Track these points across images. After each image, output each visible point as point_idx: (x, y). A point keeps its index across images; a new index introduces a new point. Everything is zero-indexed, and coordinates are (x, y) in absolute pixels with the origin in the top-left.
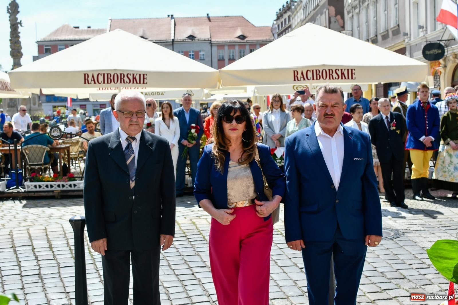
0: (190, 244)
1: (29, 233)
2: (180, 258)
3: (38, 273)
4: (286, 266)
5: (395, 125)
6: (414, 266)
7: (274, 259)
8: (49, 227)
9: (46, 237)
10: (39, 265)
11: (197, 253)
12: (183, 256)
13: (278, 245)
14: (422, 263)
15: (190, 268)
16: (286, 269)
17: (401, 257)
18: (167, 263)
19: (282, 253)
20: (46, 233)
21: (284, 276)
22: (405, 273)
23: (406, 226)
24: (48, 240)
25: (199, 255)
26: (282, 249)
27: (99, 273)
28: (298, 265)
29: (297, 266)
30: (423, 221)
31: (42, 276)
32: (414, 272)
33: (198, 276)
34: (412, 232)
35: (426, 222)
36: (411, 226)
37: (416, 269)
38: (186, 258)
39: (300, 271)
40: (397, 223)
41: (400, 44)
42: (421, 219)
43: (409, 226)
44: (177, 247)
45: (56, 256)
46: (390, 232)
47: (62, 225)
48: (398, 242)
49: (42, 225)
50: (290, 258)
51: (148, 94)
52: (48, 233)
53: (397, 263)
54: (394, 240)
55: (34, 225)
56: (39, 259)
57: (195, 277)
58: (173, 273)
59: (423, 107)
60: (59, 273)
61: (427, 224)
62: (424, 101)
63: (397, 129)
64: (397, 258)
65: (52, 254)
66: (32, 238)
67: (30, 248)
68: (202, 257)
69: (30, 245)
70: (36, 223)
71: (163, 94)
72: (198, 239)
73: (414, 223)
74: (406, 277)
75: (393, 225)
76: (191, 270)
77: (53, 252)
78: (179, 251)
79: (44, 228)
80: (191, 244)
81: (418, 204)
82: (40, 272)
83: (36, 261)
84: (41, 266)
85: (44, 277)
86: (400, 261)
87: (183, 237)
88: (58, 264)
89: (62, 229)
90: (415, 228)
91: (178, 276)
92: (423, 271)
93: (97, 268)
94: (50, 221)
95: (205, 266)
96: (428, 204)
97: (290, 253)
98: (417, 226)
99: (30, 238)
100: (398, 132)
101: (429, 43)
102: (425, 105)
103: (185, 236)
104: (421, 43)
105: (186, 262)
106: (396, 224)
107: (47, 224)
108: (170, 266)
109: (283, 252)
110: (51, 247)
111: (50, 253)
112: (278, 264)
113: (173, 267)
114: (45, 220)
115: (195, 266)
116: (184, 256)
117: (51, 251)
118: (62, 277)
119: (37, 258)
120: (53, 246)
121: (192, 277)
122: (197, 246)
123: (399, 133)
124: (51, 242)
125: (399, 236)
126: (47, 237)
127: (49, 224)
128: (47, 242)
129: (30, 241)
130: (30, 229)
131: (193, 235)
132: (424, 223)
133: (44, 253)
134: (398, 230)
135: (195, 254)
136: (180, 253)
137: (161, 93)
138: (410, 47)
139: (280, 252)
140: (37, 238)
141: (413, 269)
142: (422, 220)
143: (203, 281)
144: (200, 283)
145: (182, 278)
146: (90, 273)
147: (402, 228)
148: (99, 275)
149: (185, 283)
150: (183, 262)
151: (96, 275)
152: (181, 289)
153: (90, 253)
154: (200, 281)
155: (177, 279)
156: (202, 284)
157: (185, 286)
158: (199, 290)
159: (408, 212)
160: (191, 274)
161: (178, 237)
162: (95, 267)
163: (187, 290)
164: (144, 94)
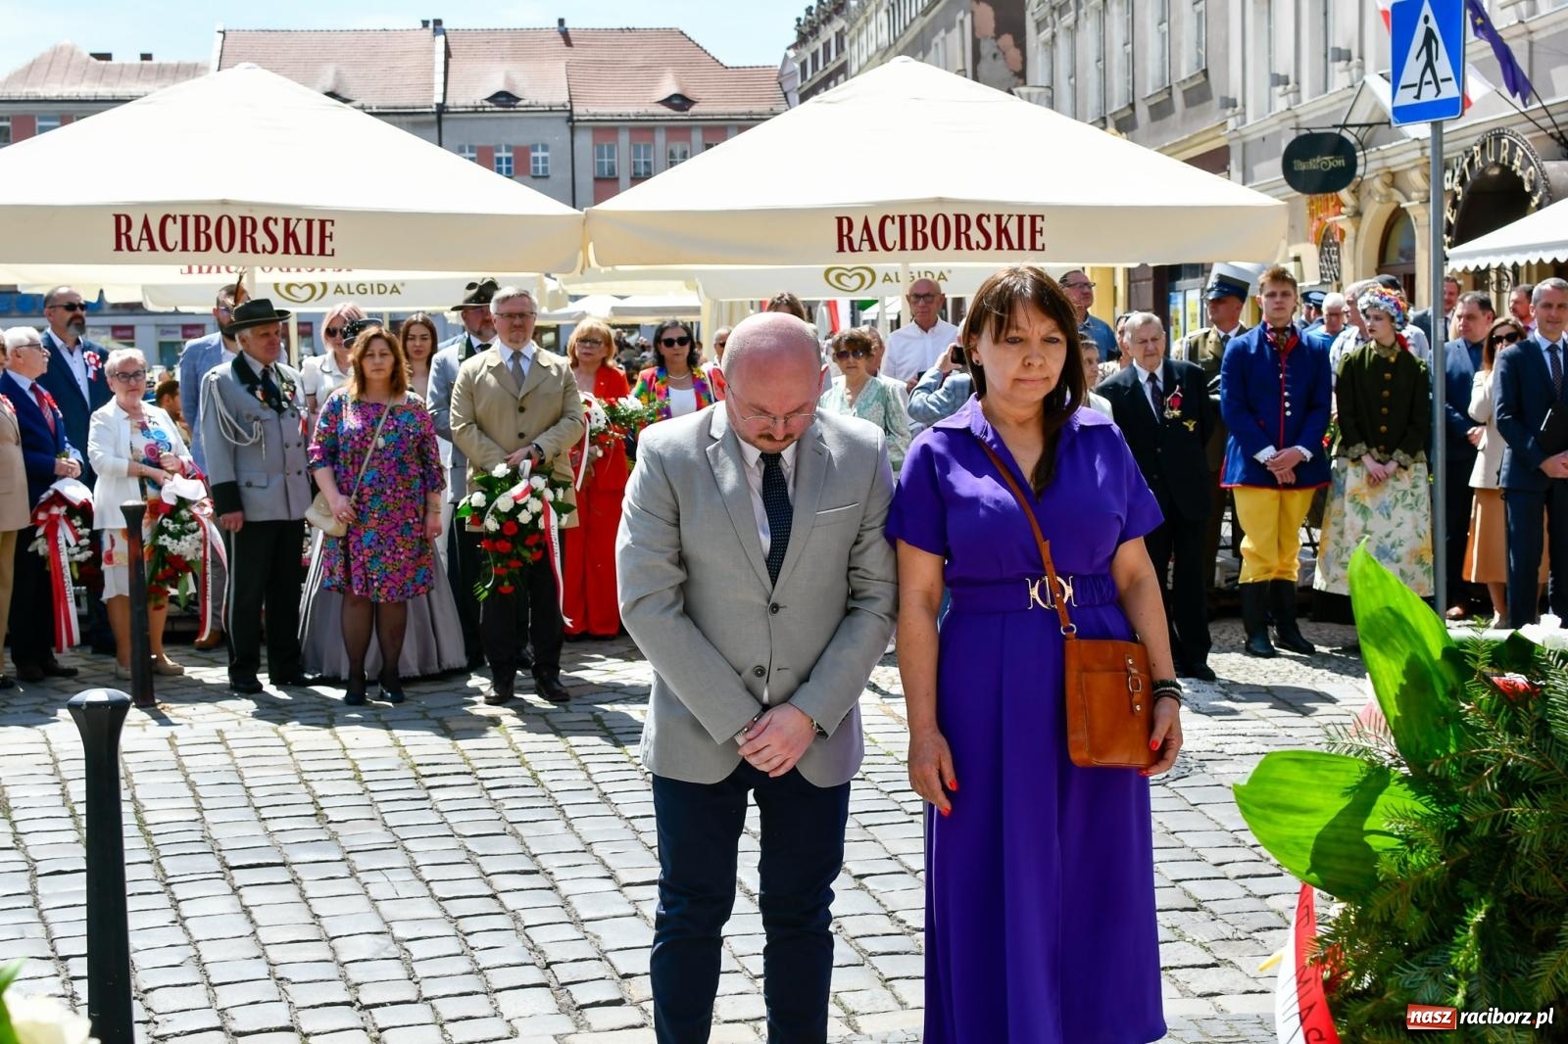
0: (486, 797)
2: (451, 843)
5: (1178, 404)
6: (1231, 870)
8: (3, 739)
11: (509, 828)
12: (460, 836)
14: (1258, 858)
15: (485, 876)
17: (1190, 840)
18: (408, 860)
22: (1200, 890)
23: (1210, 738)
25: (516, 835)
27: (173, 893)
30: (1268, 724)
32: (1231, 889)
33: (511, 901)
34: (1230, 758)
35: (1276, 727)
36: (1228, 739)
37: (1238, 877)
38: (470, 844)
39: (856, 885)
41: (1211, 135)
42: (1260, 718)
43: (1222, 739)
44: (442, 807)
45: (22, 836)
48: (1181, 792)
51: (345, 289)
53: (1178, 858)
54: (1171, 785)
57: (502, 904)
58: (428, 893)
59: (1271, 345)
60: (34, 892)
61: (1282, 732)
62: (1280, 324)
63: (1184, 417)
64: (1178, 844)
65: (11, 830)
68: (526, 840)
71: (398, 291)
72: (514, 782)
73: (1238, 732)
74: (1205, 904)
77: (13, 824)
78: (450, 821)
80: (490, 799)
81: (1253, 669)
86: (1185, 854)
87: (464, 773)
88: (32, 864)
89: (45, 748)
90: (1240, 745)
91: (442, 903)
92: (1259, 886)
93: (167, 877)
95: (535, 868)
96: (1287, 669)
98: (1249, 739)
100: (1191, 425)
101: (1305, 132)
102: (1281, 337)
103: (469, 770)
104: (1278, 135)
105: (471, 858)
108: (415, 869)
110: (4, 808)
111: (3, 826)
113: (427, 873)
115: (500, 870)
116: (465, 837)
117: (6, 822)
118: (42, 907)
120: (13, 804)
121: (491, 906)
122: (509, 804)
123: (1191, 429)
124: (7, 789)
125: (1186, 771)
131: (499, 767)
132: (1271, 731)
135: (502, 832)
136: (451, 828)
137: (389, 289)
138: (1244, 145)
141: (1226, 878)
142: (1264, 719)
143: (529, 918)
144: (519, 925)
145: (456, 908)
146: (140, 894)
147: (1199, 746)
148: (172, 899)
149: (467, 925)
150: (461, 856)
151: (163, 901)
152: (452, 945)
153: (141, 828)
154: (516, 918)
155: (439, 914)
156: (526, 927)
157: (467, 934)
158: (513, 949)
159: (1220, 695)
160: (487, 896)
161: (445, 775)
162: (160, 873)
163: (473, 948)
164: (331, 289)
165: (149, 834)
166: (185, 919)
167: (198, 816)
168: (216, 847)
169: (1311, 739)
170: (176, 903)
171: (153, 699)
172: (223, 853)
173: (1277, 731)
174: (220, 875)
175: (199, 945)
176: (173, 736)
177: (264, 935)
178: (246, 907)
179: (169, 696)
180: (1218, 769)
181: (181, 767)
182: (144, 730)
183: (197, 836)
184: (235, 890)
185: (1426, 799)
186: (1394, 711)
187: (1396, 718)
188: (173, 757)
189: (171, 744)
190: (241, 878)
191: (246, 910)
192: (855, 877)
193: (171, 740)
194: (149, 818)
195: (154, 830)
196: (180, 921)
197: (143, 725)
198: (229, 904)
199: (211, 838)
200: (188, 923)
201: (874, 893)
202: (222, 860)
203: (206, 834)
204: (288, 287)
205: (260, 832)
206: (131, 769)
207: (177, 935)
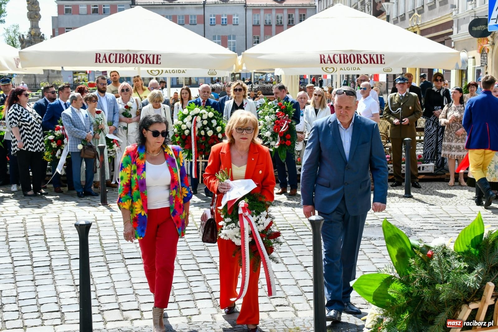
1: (41, 221)
2: (189, 252)
3: (49, 264)
4: (291, 264)
7: (281, 256)
8: (63, 215)
9: (58, 227)
10: (50, 256)
11: (206, 248)
12: (192, 250)
13: (287, 241)
16: (290, 268)
19: (290, 250)
20: (59, 222)
21: (287, 275)
23: (420, 224)
24: (61, 230)
25: (208, 250)
26: (290, 246)
27: (108, 266)
28: (303, 263)
29: (301, 265)
30: (439, 219)
31: (53, 267)
33: (204, 272)
34: (424, 231)
35: (441, 220)
36: (425, 224)
38: (195, 253)
39: (304, 270)
40: (412, 220)
41: (447, 16)
42: (437, 217)
43: (423, 224)
44: (188, 240)
45: (67, 247)
46: (402, 230)
47: (75, 213)
49: (55, 212)
50: (297, 256)
51: (168, 72)
52: (61, 222)
55: (48, 212)
56: (51, 250)
57: (201, 273)
58: (180, 268)
60: (70, 265)
61: (442, 222)
65: (64, 245)
66: (45, 227)
67: (43, 238)
68: (210, 252)
69: (42, 235)
70: (50, 211)
71: (184, 72)
73: (430, 222)
75: (407, 224)
76: (198, 266)
77: (65, 243)
78: (189, 245)
79: (57, 217)
81: (438, 200)
82: (51, 264)
83: (47, 252)
84: (52, 257)
85: (55, 269)
87: (195, 230)
88: (70, 255)
89: (74, 218)
90: (429, 226)
91: (184, 272)
93: (107, 261)
94: (64, 208)
95: (212, 261)
96: (448, 201)
97: (297, 250)
98: (431, 224)
99: (43, 227)
101: (477, 17)
103: (196, 229)
104: (468, 18)
105: (194, 258)
106: (410, 222)
107: (61, 212)
109: (292, 249)
110: (63, 237)
111: (62, 243)
112: (284, 261)
113: (181, 262)
114: (59, 207)
115: (202, 262)
116: (193, 250)
117: (63, 242)
118: (72, 269)
119: (48, 248)
120: (65, 236)
121: (198, 273)
124: (63, 231)
126: (60, 226)
127: (62, 212)
128: (59, 231)
129: (43, 230)
130: (44, 217)
133: (56, 244)
134: (410, 229)
135: (204, 249)
136: (189, 247)
137: (182, 72)
138: (458, 20)
139: (287, 249)
140: (50, 227)
142: (438, 218)
143: (208, 277)
144: (205, 279)
145: (188, 273)
146: (99, 266)
147: (416, 226)
148: (108, 268)
149: (191, 279)
150: (191, 257)
151: (105, 268)
152: (185, 285)
153: (101, 245)
154: (205, 277)
155: (183, 275)
156: (207, 280)
157: (190, 282)
158: (203, 287)
159: (426, 209)
160: (197, 270)
161: (189, 230)
162: (105, 260)
163: (191, 286)
164: (164, 72)
165: (103, 247)
166: (111, 274)
167: (117, 241)
168: (122, 252)
169: (451, 225)
170: (109, 269)
171: (107, 203)
172: (123, 254)
173: (441, 222)
174: (122, 261)
175: (115, 283)
176: (112, 215)
177: (133, 280)
178: (129, 271)
179: (112, 201)
180: (420, 235)
181: (113, 225)
182: (104, 213)
183: (116, 248)
184: (126, 266)
185: (404, 286)
186: (395, 260)
187: (396, 262)
188: (111, 222)
189: (111, 218)
190: (128, 262)
191: (129, 272)
192: (305, 267)
193: (111, 217)
194: (103, 242)
195: (104, 245)
196: (110, 275)
197: (103, 211)
198: (123, 270)
199: (120, 249)
200: (112, 276)
201: (309, 272)
202: (123, 256)
203: (119, 247)
204: (151, 71)
205: (135, 247)
206: (99, 225)
207: (108, 279)
